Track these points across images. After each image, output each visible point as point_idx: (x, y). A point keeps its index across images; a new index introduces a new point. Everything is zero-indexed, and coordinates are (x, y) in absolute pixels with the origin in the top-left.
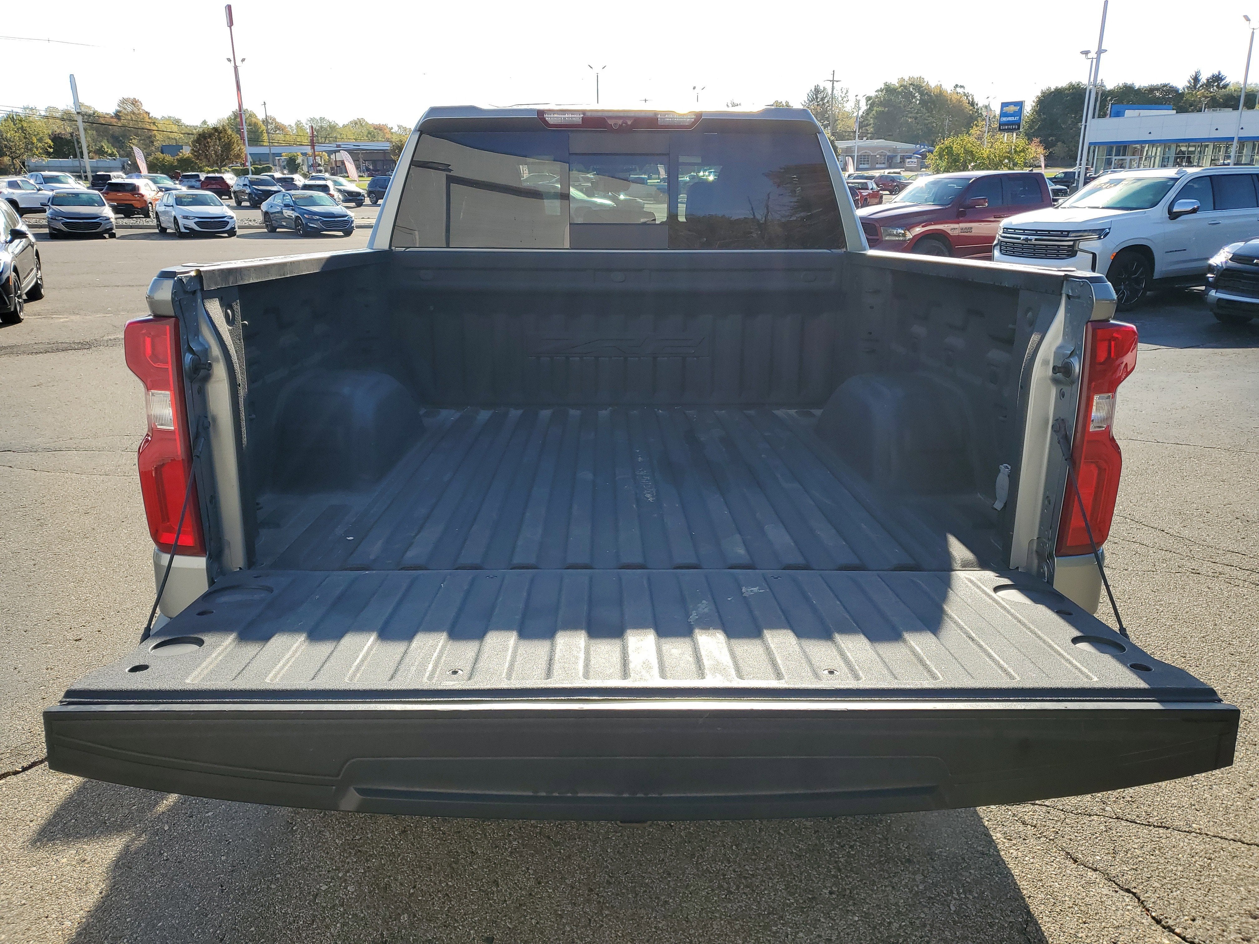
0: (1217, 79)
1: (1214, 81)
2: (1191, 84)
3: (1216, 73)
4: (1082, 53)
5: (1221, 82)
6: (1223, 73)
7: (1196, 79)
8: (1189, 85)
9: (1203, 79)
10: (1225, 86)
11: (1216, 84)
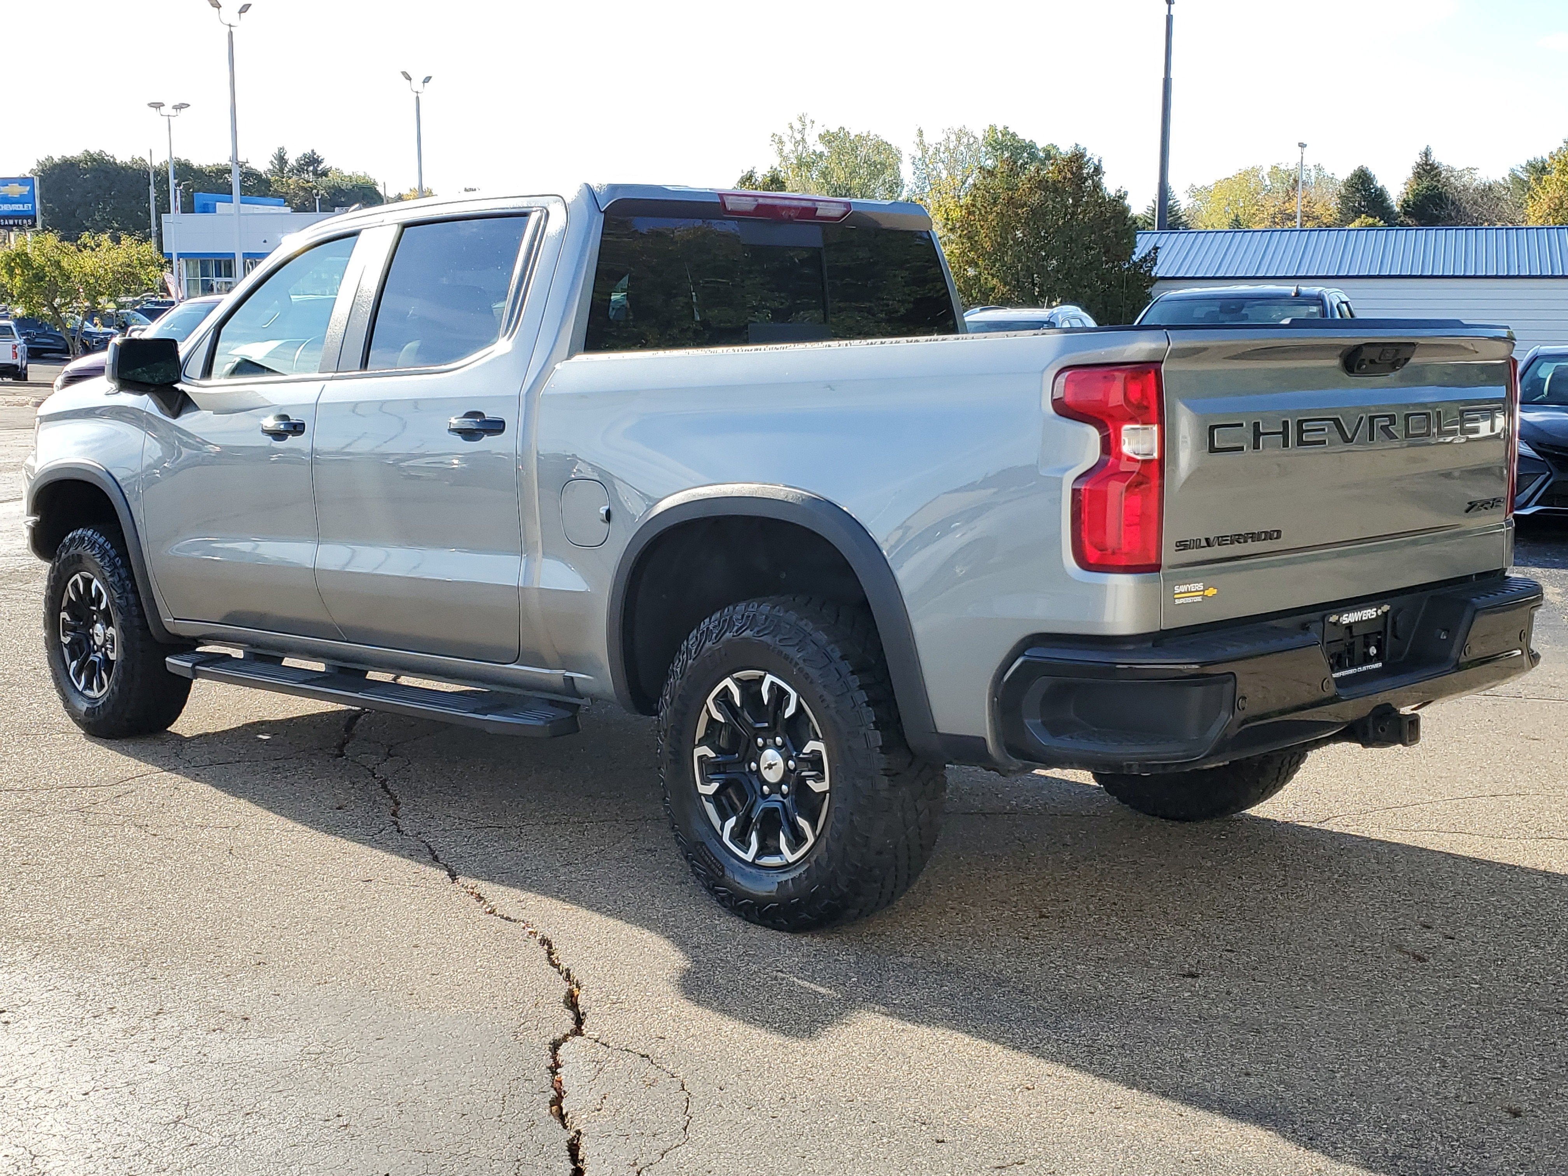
0: (311, 161)
1: (308, 164)
2: (274, 167)
3: (308, 151)
4: (152, 105)
5: (318, 166)
6: (319, 153)
7: (281, 159)
8: (271, 168)
9: (292, 159)
10: (325, 174)
11: (311, 168)
